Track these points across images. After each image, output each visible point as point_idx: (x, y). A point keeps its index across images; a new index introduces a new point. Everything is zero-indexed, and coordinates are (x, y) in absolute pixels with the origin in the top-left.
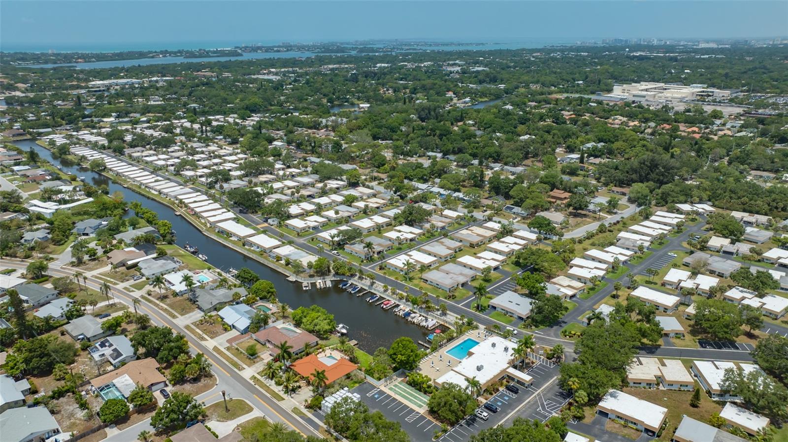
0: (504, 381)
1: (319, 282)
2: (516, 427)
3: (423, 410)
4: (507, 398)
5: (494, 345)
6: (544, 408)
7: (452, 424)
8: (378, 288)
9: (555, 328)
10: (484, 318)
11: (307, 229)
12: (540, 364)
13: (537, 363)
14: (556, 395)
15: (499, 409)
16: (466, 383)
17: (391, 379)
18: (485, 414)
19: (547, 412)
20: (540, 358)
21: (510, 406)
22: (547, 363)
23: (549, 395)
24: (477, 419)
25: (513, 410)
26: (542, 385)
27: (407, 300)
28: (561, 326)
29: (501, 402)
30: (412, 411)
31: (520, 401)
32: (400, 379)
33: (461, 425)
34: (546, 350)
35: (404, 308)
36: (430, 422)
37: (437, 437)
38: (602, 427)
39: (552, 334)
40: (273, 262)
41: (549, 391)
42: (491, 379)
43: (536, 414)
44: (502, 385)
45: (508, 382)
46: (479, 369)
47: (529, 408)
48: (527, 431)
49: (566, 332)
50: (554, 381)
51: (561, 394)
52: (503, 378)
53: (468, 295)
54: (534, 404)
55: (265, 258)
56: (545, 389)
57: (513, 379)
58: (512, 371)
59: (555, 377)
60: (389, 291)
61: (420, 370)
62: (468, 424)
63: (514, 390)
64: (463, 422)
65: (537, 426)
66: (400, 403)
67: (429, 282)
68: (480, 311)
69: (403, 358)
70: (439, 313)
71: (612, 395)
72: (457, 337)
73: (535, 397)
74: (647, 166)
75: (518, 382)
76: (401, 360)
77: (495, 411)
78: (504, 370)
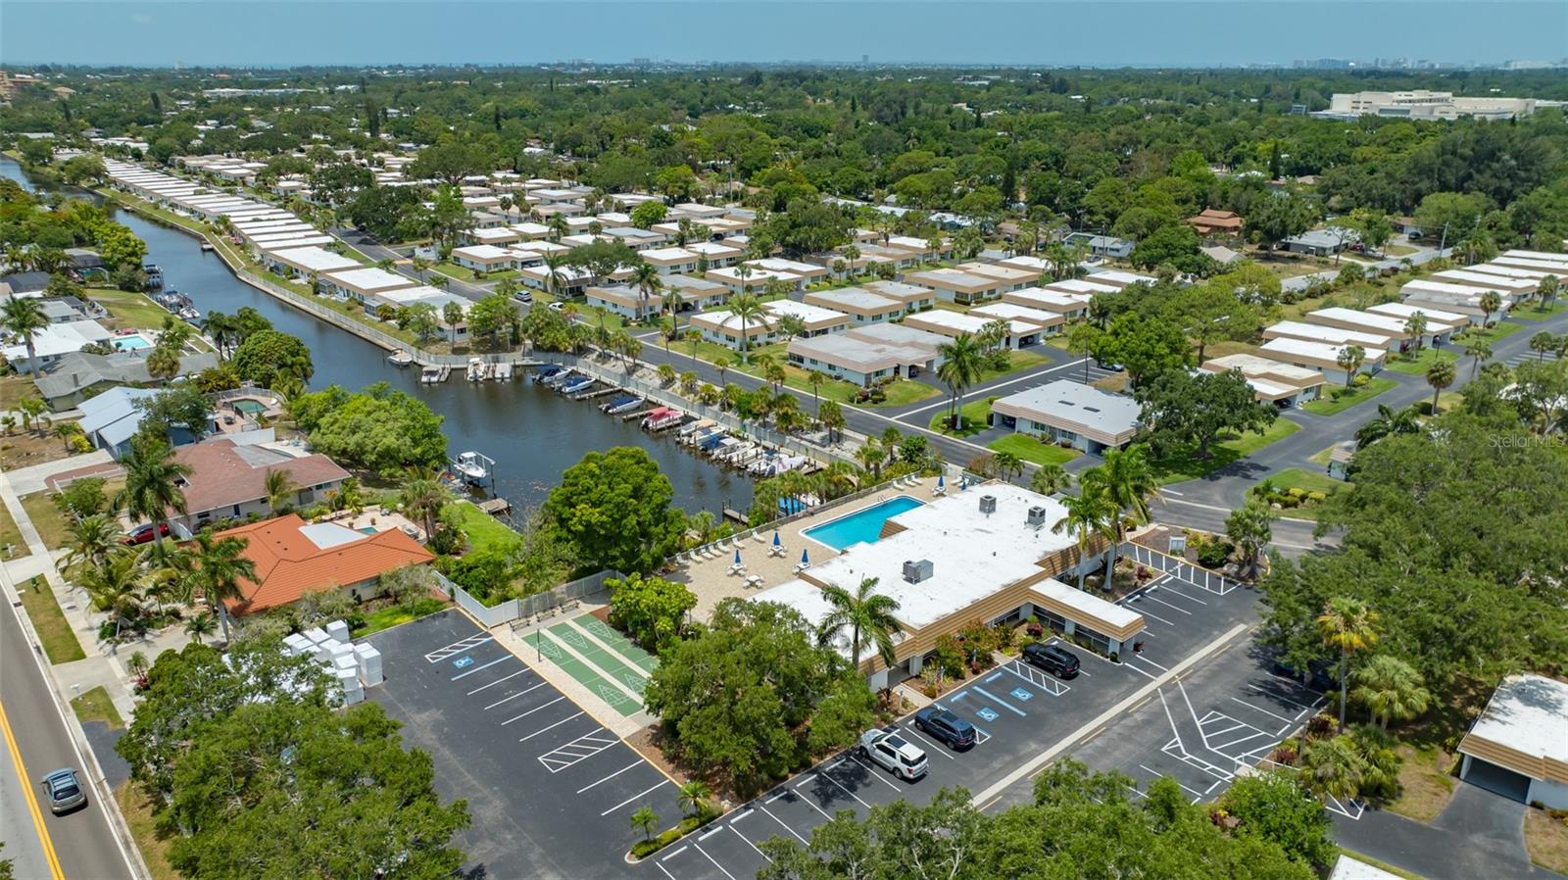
0: (1021, 634)
1: (477, 365)
2: (1049, 808)
3: (628, 725)
4: (1022, 695)
5: (988, 505)
6: (1193, 742)
7: (745, 792)
8: (646, 380)
9: (1225, 480)
10: (970, 450)
11: (507, 265)
12: (1174, 583)
13: (1162, 576)
14: (1248, 694)
15: (982, 737)
16: (829, 607)
17: (550, 605)
18: (911, 751)
19: (1210, 757)
20: (1171, 563)
21: (1038, 725)
22: (1200, 579)
23: (1217, 692)
24: (874, 773)
25: (1049, 743)
26: (1184, 653)
27: (726, 406)
28: (1248, 477)
29: (995, 707)
30: (588, 723)
31: (1084, 709)
32: (586, 608)
33: (790, 798)
34: (1196, 539)
35: (710, 422)
36: (647, 775)
37: (650, 847)
38: (1507, 847)
39: (1218, 497)
40: (371, 324)
41: (1213, 677)
42: (960, 614)
43: (1157, 766)
44: (1005, 644)
45: (1037, 634)
46: (914, 573)
47: (1124, 738)
48: (1113, 831)
49: (1268, 488)
50: (1234, 641)
51: (1272, 692)
52: (1015, 616)
53: (925, 396)
54: (1147, 723)
55: (356, 316)
56: (1196, 668)
57: (1058, 624)
58: (1052, 590)
59: (1240, 628)
60: (678, 384)
61: (687, 579)
62: (825, 793)
63: (1062, 667)
64: (801, 783)
65: (1170, 815)
66: (550, 692)
67: (807, 364)
68: (957, 432)
69: (595, 516)
70: (817, 436)
71: (1526, 696)
72: (860, 492)
73: (1154, 695)
74: (1464, 158)
75: (1080, 635)
76: (588, 525)
77: (962, 745)
78: (1021, 587)
